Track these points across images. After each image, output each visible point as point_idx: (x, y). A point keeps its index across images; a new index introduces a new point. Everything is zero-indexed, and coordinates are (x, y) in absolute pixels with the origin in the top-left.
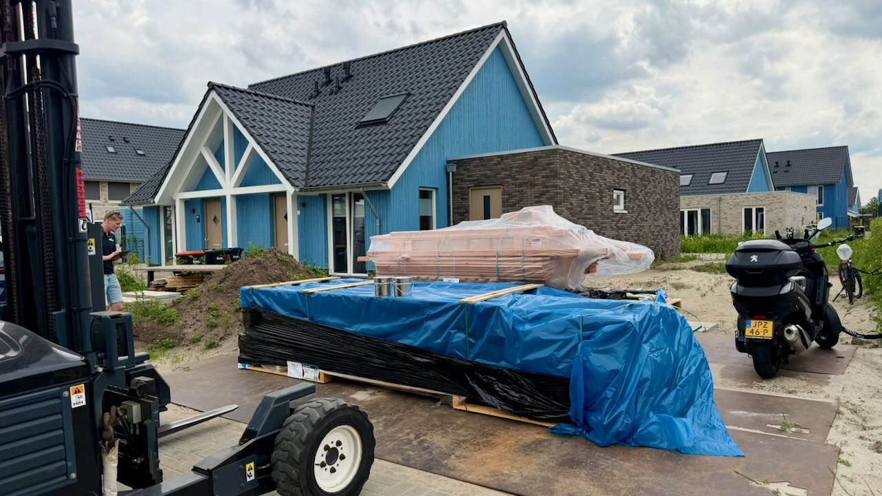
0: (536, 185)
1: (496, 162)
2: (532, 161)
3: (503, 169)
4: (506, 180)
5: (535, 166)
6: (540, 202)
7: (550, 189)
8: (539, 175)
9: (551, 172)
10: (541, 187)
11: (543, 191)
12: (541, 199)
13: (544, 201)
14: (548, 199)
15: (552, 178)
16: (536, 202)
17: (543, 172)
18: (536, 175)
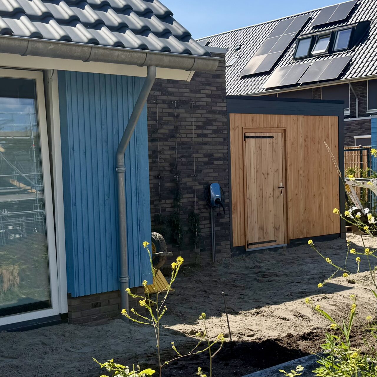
6: (205, 136)
7: (217, 116)
8: (202, 91)
9: (218, 89)
10: (205, 112)
11: (208, 119)
12: (205, 132)
13: (209, 135)
14: (215, 132)
15: (220, 100)
16: (199, 136)
17: (208, 87)
18: (199, 92)
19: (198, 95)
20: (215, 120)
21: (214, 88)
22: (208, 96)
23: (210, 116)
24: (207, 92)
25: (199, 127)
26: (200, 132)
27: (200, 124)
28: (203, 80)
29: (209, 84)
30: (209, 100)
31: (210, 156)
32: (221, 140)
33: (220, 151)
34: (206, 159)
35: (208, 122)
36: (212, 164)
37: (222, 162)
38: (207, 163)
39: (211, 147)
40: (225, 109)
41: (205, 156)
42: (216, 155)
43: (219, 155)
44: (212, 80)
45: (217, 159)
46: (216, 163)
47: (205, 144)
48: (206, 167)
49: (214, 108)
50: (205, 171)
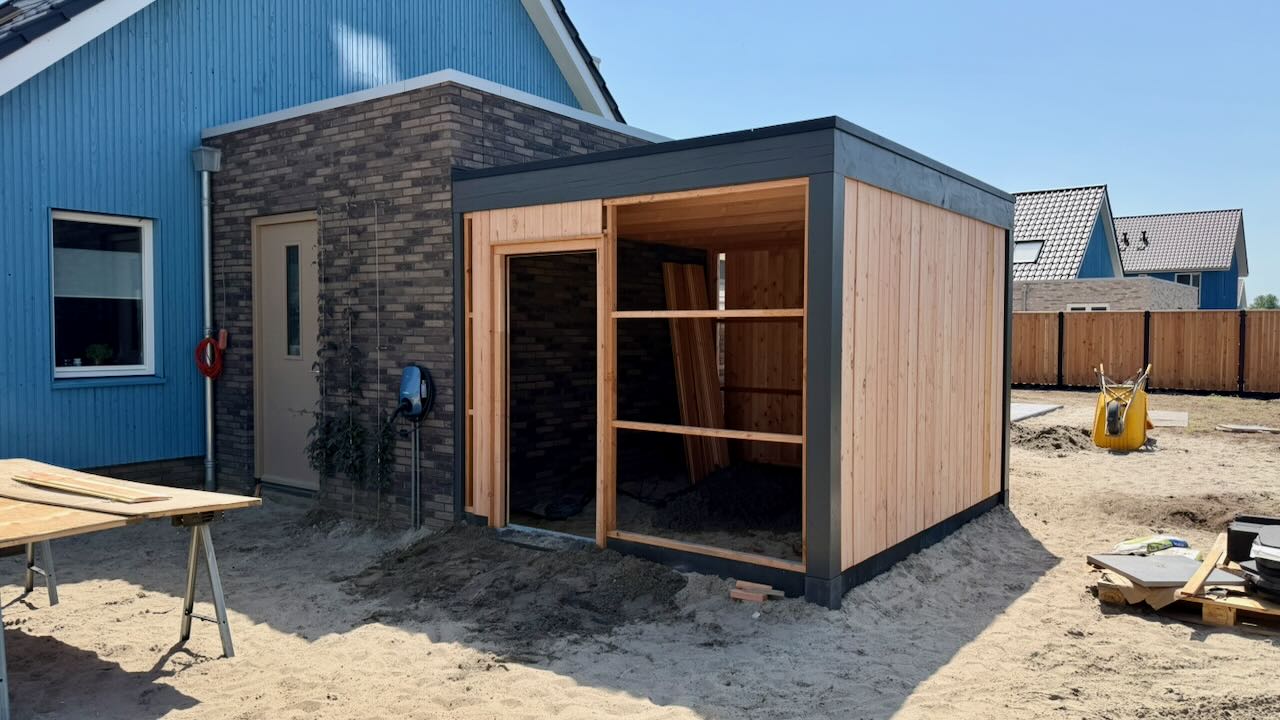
0: (396, 210)
1: (302, 138)
2: (386, 126)
3: (319, 157)
4: (327, 194)
5: (397, 145)
6: (409, 267)
7: (433, 223)
8: (405, 175)
10: (409, 216)
11: (415, 231)
12: (410, 258)
13: (417, 266)
14: (428, 257)
15: (438, 187)
16: (399, 267)
17: (415, 165)
18: (397, 177)
19: (397, 185)
20: (428, 232)
21: (427, 164)
22: (416, 183)
23: (418, 224)
24: (414, 174)
25: (399, 251)
26: (399, 259)
27: (400, 243)
28: (407, 150)
29: (418, 158)
30: (418, 190)
31: (417, 308)
32: (440, 273)
33: (437, 298)
34: (411, 315)
35: (416, 238)
37: (440, 323)
38: (412, 324)
39: (420, 290)
40: (448, 205)
41: (409, 308)
42: (429, 307)
43: (436, 307)
44: (422, 147)
45: (431, 316)
46: (428, 323)
47: (409, 283)
48: (410, 331)
49: (427, 207)
50: (410, 340)
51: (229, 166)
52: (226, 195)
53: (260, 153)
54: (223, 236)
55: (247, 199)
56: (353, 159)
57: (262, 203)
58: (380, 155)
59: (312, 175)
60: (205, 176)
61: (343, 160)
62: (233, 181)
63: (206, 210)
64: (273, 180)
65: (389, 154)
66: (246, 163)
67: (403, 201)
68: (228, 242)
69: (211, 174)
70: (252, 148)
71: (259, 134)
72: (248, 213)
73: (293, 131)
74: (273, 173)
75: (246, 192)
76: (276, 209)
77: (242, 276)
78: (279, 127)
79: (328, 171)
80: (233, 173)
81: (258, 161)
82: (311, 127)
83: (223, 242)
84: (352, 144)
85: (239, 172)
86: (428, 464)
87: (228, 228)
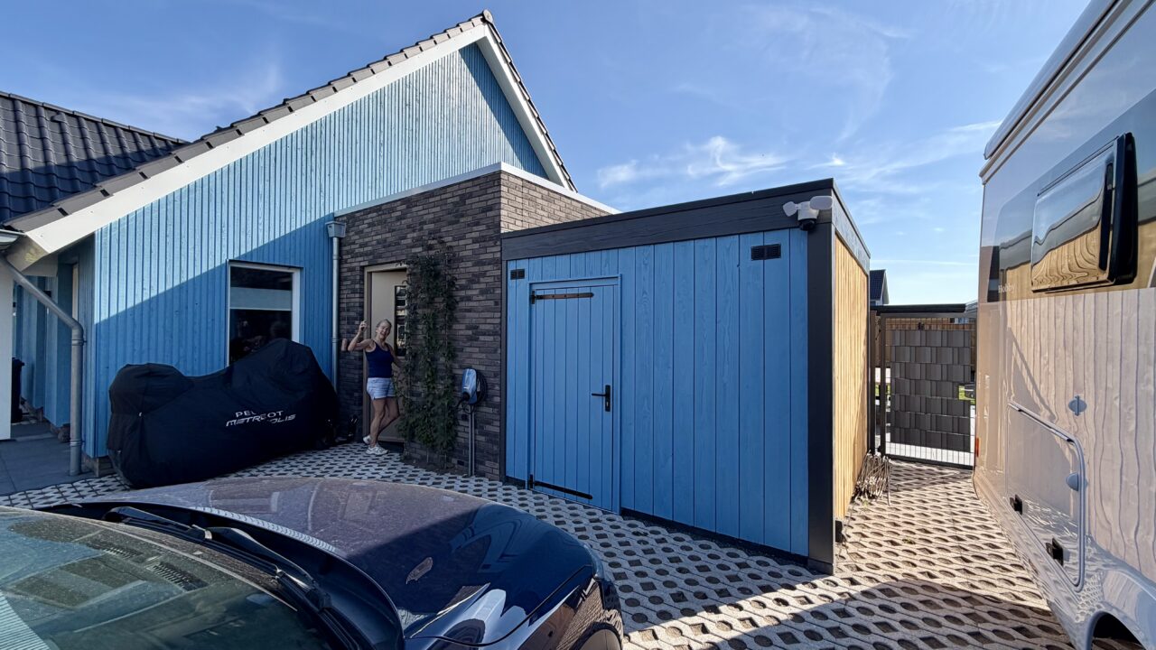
0: (461, 260)
1: (399, 213)
2: (455, 204)
3: (409, 227)
4: (414, 250)
5: (462, 216)
6: (469, 299)
7: (486, 268)
8: (467, 236)
9: (488, 228)
10: (470, 264)
11: (474, 274)
12: (469, 293)
13: (475, 298)
14: (483, 292)
15: (491, 243)
17: (475, 228)
18: (462, 238)
19: (462, 242)
20: (484, 274)
21: (484, 227)
22: (475, 241)
23: (476, 269)
24: (473, 235)
28: (470, 219)
29: (477, 224)
30: (476, 246)
31: (474, 327)
32: (491, 304)
33: (488, 321)
34: (470, 332)
35: (474, 279)
36: (477, 339)
37: (491, 338)
38: (470, 339)
39: (476, 315)
40: (498, 255)
41: (468, 328)
42: (482, 327)
43: (488, 327)
44: (481, 216)
45: (484, 333)
46: (482, 338)
47: (469, 311)
48: (469, 344)
49: (482, 257)
50: (468, 350)
51: (351, 234)
52: (348, 253)
53: (370, 225)
54: (346, 279)
55: (361, 255)
56: (432, 226)
57: (371, 257)
58: (451, 223)
59: (405, 238)
60: (335, 240)
61: (425, 227)
62: (354, 243)
63: (335, 262)
64: (378, 242)
65: (457, 222)
66: (362, 232)
67: (465, 253)
68: (349, 283)
69: (340, 239)
70: (365, 222)
71: (370, 213)
72: (362, 264)
73: (393, 210)
74: (379, 237)
75: (361, 250)
76: (380, 261)
77: (357, 304)
78: (383, 207)
79: (415, 235)
80: (353, 238)
81: (369, 230)
82: (404, 207)
83: (345, 283)
84: (431, 216)
85: (357, 237)
86: (481, 438)
87: (349, 274)
